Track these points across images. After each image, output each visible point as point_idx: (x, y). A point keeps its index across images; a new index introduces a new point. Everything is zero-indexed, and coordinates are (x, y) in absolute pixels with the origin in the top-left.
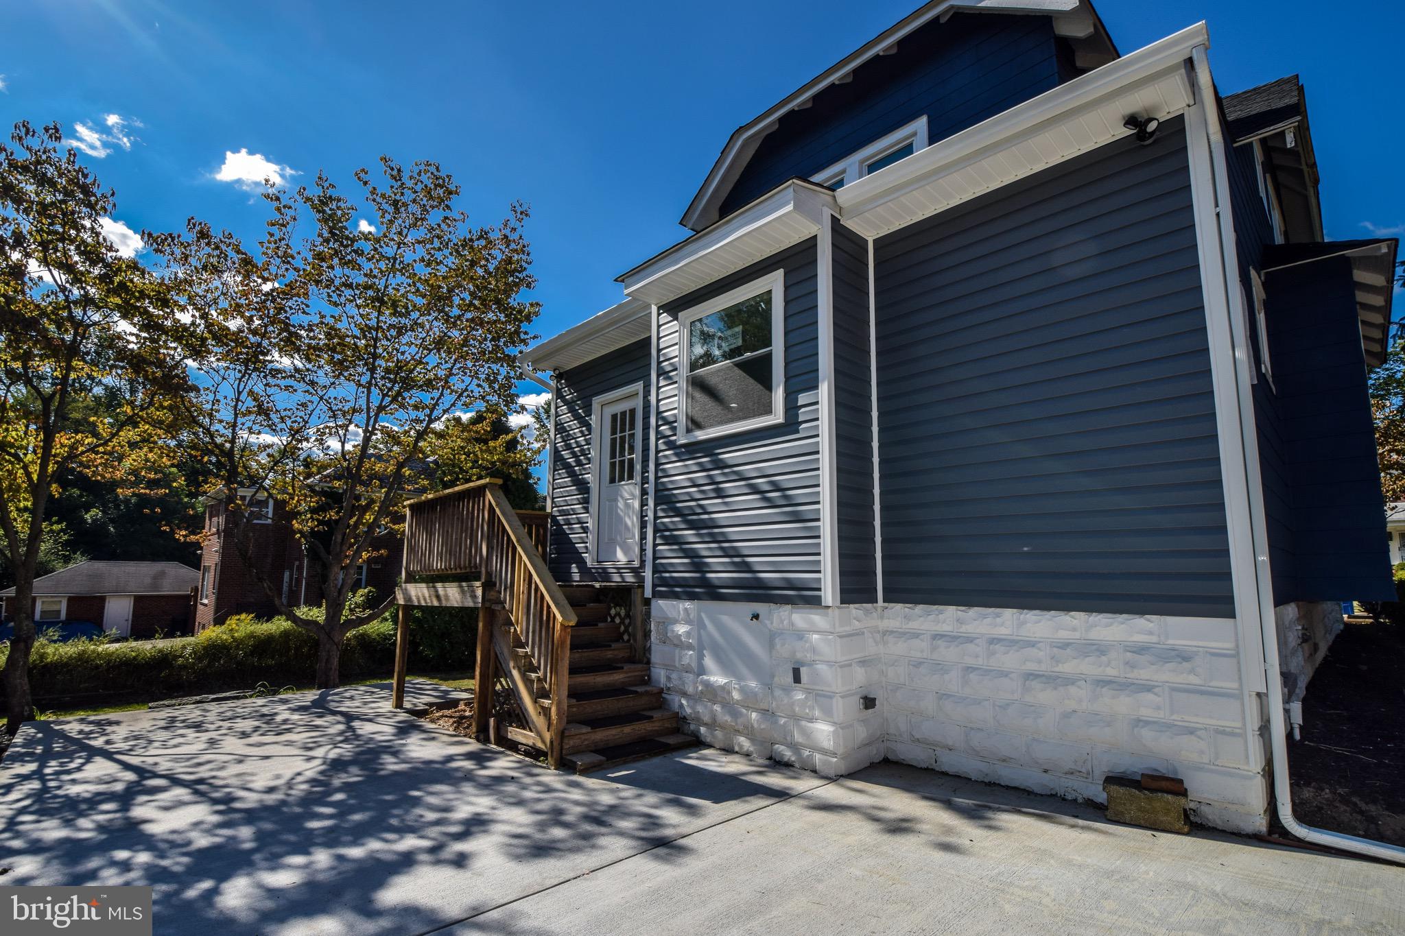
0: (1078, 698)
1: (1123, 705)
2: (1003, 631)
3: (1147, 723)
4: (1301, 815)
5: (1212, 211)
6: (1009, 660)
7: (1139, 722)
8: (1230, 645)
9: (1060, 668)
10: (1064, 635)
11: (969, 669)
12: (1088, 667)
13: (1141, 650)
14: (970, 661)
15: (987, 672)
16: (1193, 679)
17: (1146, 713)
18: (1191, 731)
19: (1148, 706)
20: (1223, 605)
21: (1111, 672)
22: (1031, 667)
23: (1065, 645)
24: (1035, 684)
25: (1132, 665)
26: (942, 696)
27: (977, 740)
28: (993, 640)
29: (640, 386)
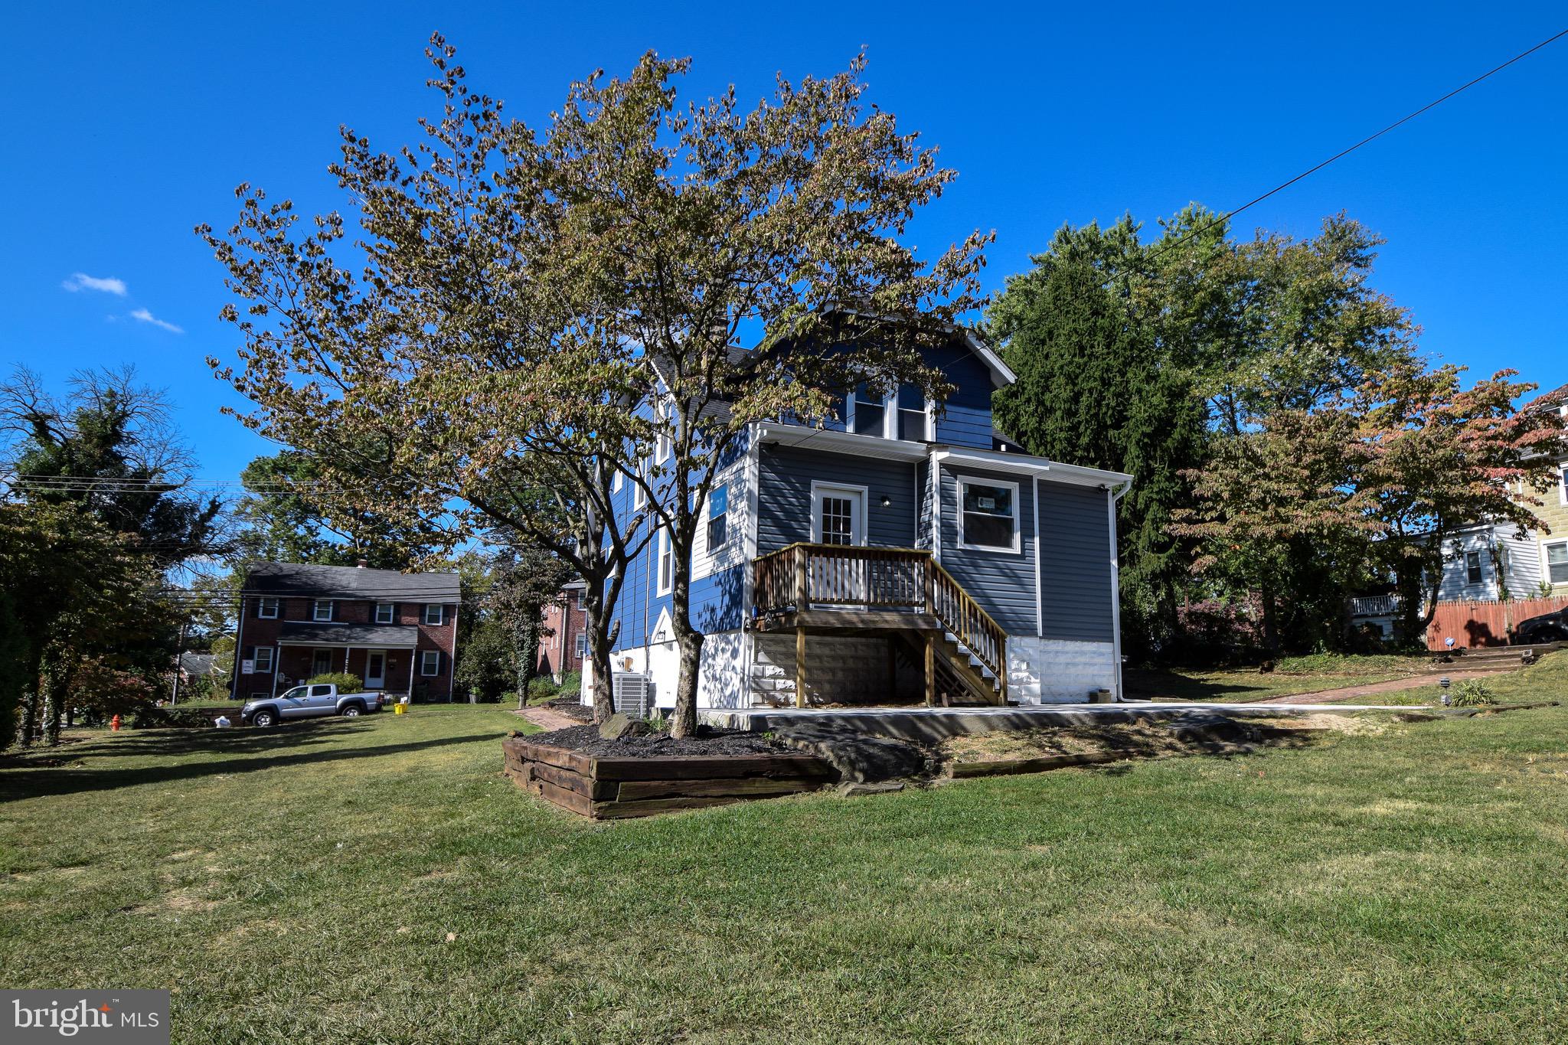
0: (1079, 670)
5: (1113, 524)
7: (1095, 675)
8: (1112, 650)
9: (1075, 660)
10: (1076, 649)
12: (1082, 660)
16: (1105, 660)
18: (1104, 676)
19: (1096, 670)
20: (1111, 639)
21: (1087, 660)
23: (1076, 653)
25: (1093, 658)
27: (1053, 689)
28: (1057, 652)
29: (865, 489)
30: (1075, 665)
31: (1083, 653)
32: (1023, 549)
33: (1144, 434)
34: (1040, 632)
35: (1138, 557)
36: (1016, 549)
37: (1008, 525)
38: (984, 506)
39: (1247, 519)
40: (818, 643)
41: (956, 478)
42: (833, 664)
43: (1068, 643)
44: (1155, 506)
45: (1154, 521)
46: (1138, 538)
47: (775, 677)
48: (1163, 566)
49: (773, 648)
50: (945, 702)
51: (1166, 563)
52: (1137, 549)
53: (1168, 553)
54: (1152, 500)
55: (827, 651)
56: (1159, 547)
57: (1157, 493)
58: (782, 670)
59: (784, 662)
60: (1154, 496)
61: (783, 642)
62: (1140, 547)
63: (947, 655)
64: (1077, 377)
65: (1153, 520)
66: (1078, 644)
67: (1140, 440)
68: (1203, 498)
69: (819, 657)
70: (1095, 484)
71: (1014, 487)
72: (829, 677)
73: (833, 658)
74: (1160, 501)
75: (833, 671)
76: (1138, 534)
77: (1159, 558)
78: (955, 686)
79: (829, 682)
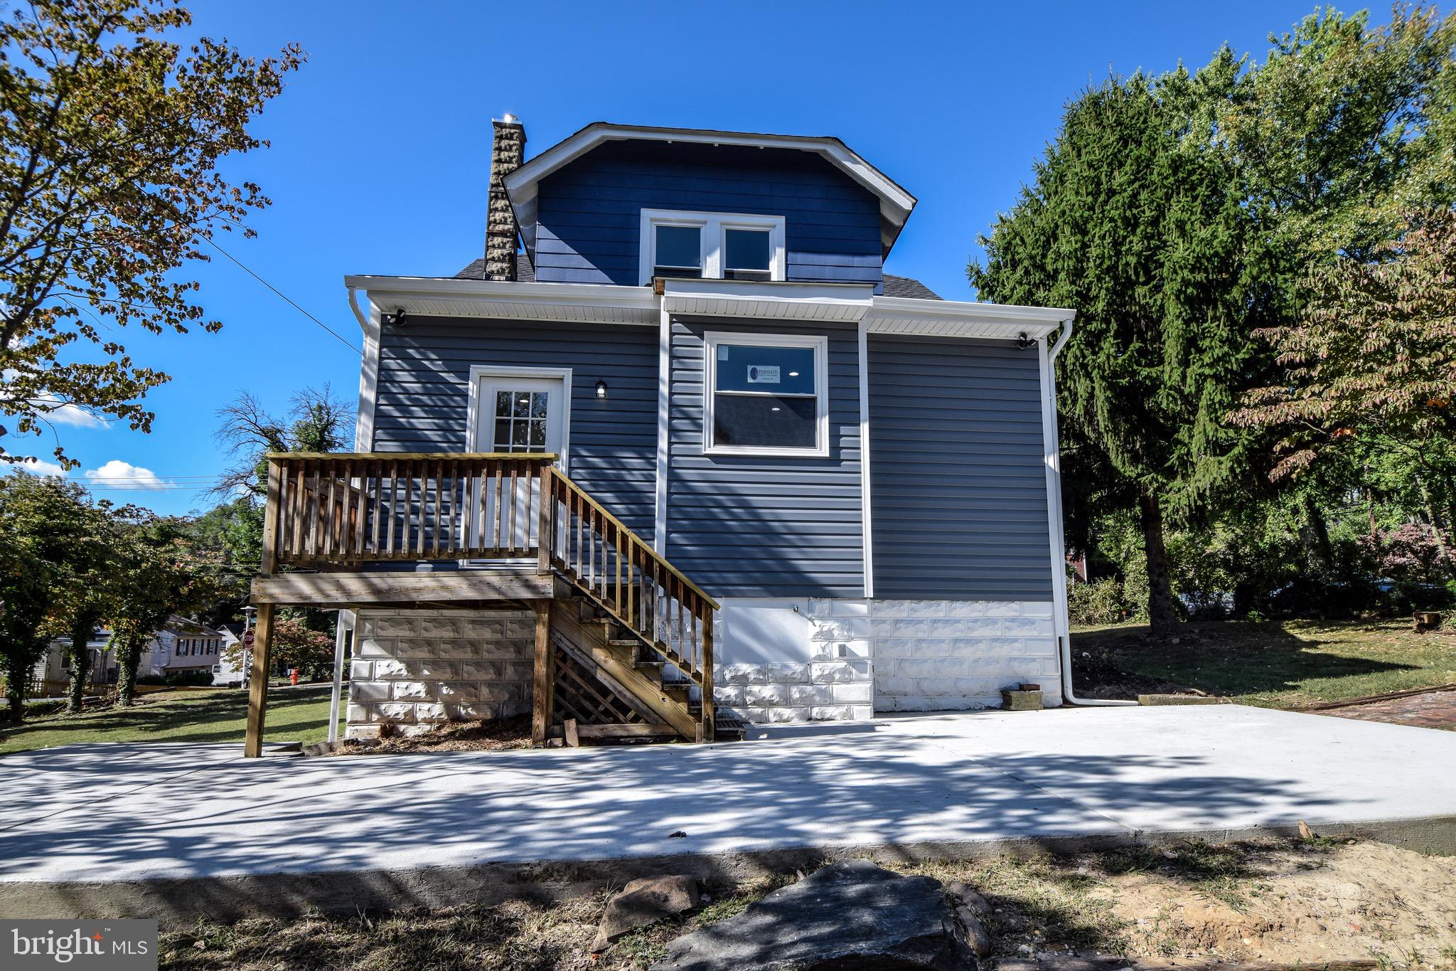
0: (981, 651)
1: (1003, 651)
2: (941, 615)
3: (1015, 659)
4: (1076, 694)
5: (1049, 398)
6: (945, 632)
7: (1011, 659)
8: (1050, 615)
9: (973, 634)
10: (975, 615)
11: (920, 641)
12: (987, 632)
13: (1013, 620)
14: (920, 635)
15: (931, 641)
16: (1035, 633)
17: (1015, 654)
18: (1034, 660)
19: (1015, 650)
20: (1047, 595)
21: (999, 633)
22: (958, 635)
23: (976, 621)
24: (961, 645)
25: (1010, 629)
26: (901, 661)
27: (925, 685)
28: (935, 621)
29: (567, 373)
30: (970, 642)
31: (991, 621)
32: (835, 447)
33: (1186, 283)
34: (869, 591)
35: (1193, 464)
36: (822, 449)
37: (807, 410)
38: (760, 379)
39: (1359, 383)
40: (473, 622)
41: (702, 337)
42: (498, 655)
43: (958, 604)
44: (1209, 386)
45: (1211, 408)
46: (1191, 437)
47: (392, 678)
48: (1225, 473)
49: (391, 632)
50: (572, 737)
51: (1232, 470)
52: (1189, 453)
53: (1231, 454)
54: (1204, 377)
55: (487, 634)
56: (1218, 448)
57: (1211, 365)
58: (402, 666)
59: (410, 654)
60: (1207, 371)
61: (410, 622)
62: (1194, 450)
63: (585, 645)
64: (1086, 222)
65: (1209, 406)
66: (980, 605)
67: (1180, 291)
68: (1293, 365)
69: (475, 646)
70: (1009, 333)
71: (819, 345)
72: (489, 675)
73: (498, 644)
74: (1218, 378)
75: (498, 668)
76: (1190, 430)
77: (1220, 463)
78: (606, 704)
79: (490, 685)
